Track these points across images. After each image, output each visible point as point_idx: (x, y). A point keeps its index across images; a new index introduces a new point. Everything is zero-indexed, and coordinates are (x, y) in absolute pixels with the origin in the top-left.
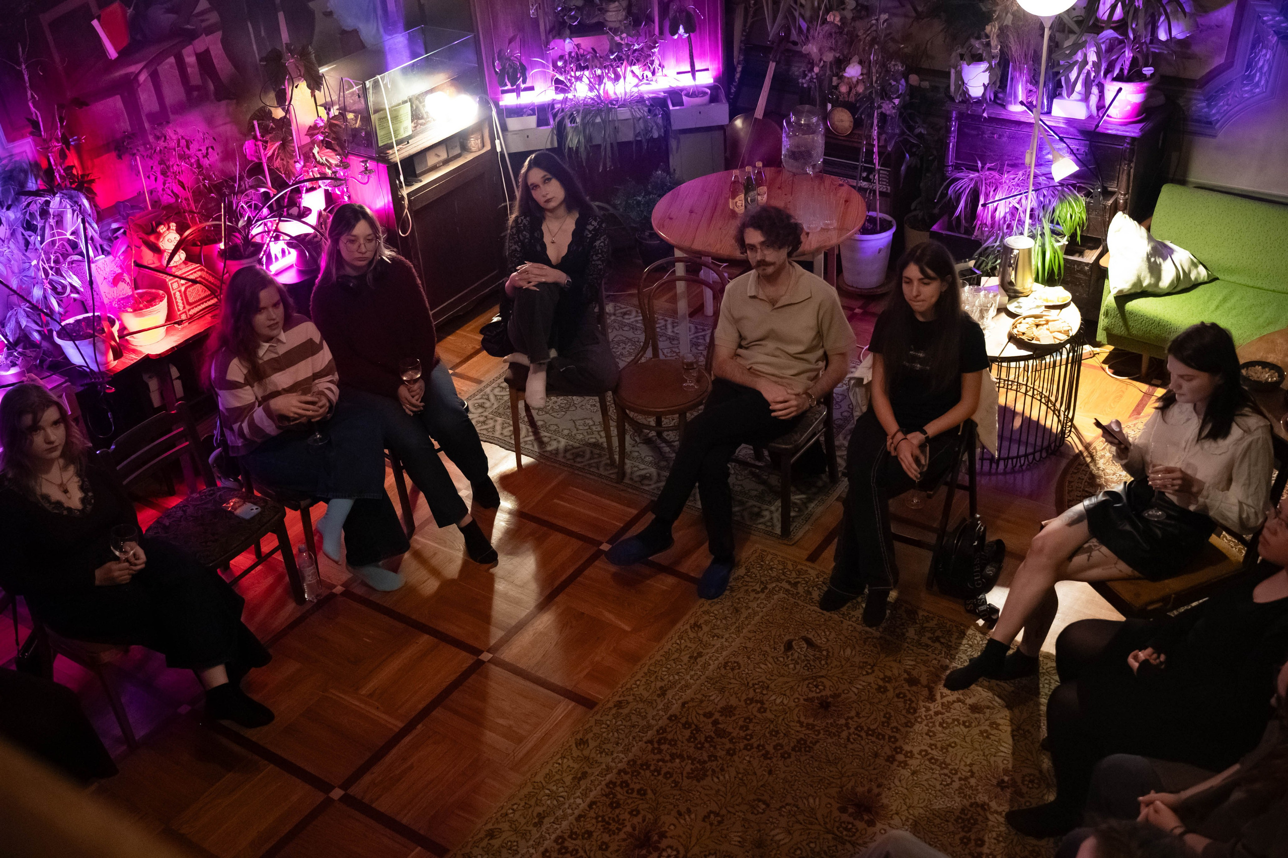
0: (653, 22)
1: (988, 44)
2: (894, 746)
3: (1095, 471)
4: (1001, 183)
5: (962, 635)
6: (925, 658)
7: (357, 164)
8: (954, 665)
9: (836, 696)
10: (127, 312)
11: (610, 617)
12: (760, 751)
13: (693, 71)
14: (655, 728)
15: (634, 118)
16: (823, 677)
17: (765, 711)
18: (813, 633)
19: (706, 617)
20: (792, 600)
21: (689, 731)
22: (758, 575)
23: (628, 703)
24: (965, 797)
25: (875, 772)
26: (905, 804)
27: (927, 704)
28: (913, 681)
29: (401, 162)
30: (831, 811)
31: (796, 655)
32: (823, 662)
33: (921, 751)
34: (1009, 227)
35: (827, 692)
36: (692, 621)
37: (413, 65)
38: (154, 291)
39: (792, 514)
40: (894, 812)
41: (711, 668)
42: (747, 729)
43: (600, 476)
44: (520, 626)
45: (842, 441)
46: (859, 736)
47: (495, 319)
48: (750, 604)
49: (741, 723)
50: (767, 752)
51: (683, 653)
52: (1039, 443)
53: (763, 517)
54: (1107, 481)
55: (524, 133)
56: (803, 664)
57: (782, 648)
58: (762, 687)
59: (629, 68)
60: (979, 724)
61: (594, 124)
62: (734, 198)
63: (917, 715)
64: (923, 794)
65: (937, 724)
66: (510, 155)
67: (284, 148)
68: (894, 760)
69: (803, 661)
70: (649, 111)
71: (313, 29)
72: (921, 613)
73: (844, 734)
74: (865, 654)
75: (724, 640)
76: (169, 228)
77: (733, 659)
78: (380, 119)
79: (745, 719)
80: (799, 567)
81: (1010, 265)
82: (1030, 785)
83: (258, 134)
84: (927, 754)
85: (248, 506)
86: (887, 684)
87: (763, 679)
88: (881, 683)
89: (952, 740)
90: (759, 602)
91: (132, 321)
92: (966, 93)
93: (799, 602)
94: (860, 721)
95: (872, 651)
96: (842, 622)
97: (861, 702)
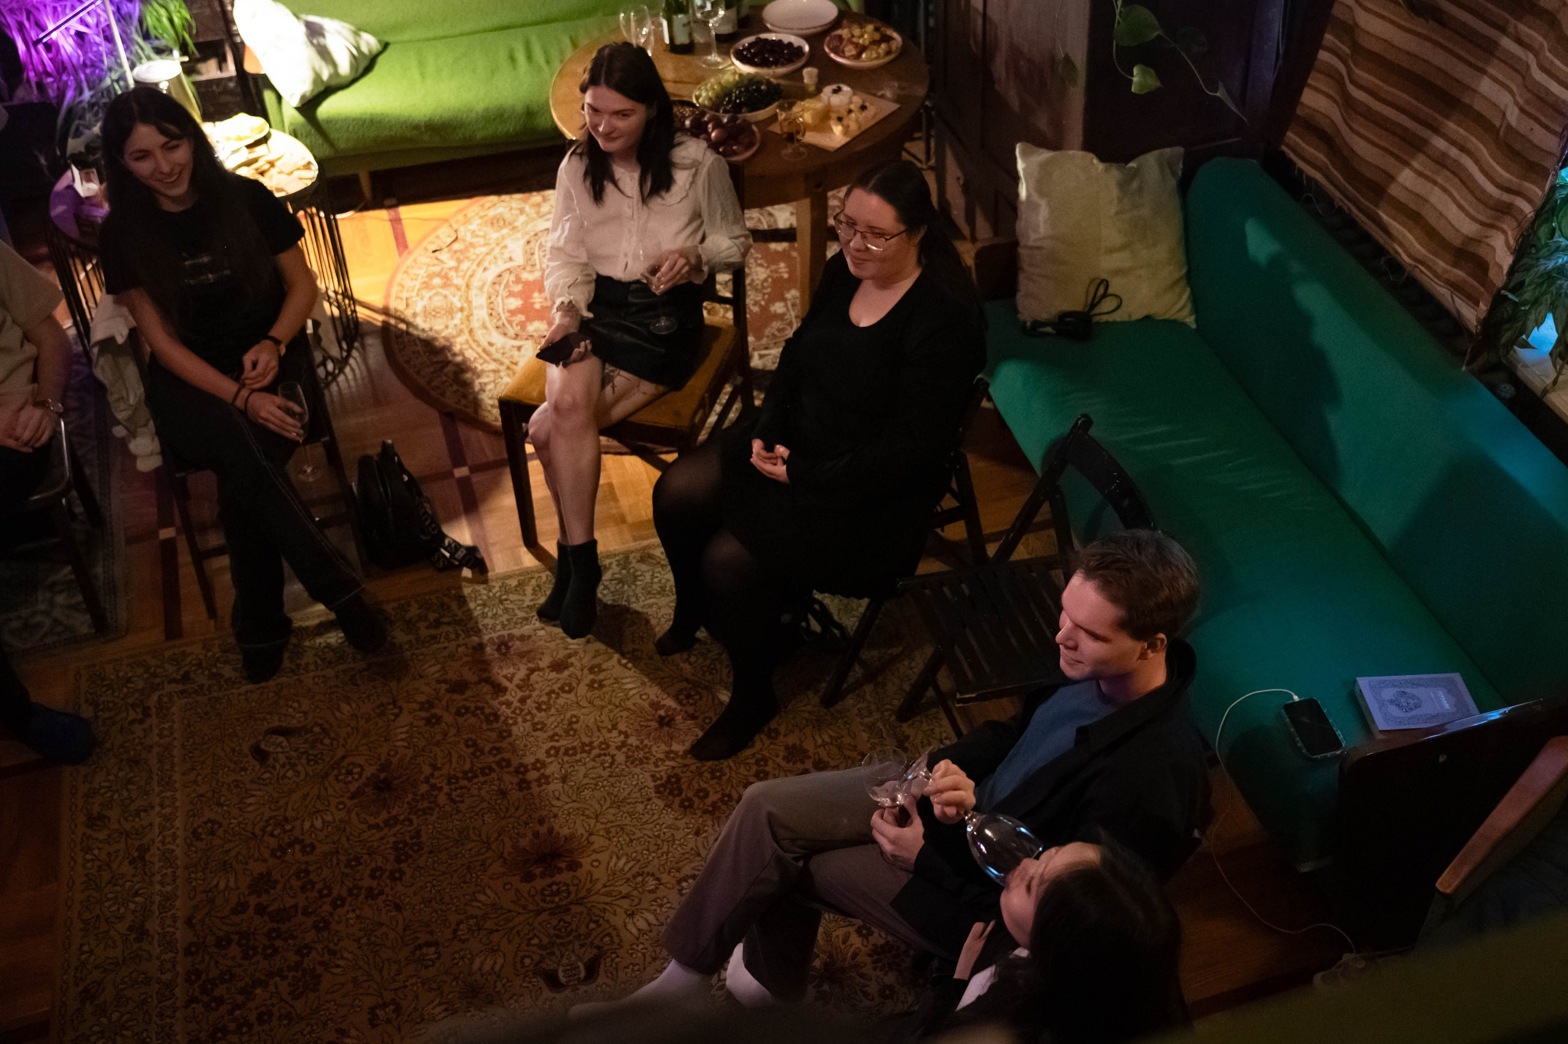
2: (512, 769)
3: (423, 336)
5: (462, 600)
6: (446, 653)
8: (486, 637)
9: (385, 767)
12: (357, 896)
14: (180, 981)
16: (344, 757)
17: (313, 848)
18: (276, 717)
19: (99, 799)
20: (202, 699)
21: (234, 946)
22: (118, 701)
24: (641, 762)
25: (520, 812)
26: (589, 817)
27: (501, 699)
28: (460, 687)
30: (517, 890)
31: (282, 757)
32: (327, 741)
33: (548, 752)
35: (370, 770)
36: (82, 819)
40: (586, 835)
42: (313, 884)
46: (462, 788)
48: (147, 741)
49: (296, 884)
50: (370, 889)
51: (115, 866)
54: (447, 339)
56: (304, 761)
57: (254, 762)
58: (279, 824)
60: (579, 681)
63: (502, 718)
64: (597, 794)
65: (534, 711)
68: (529, 783)
69: (299, 758)
72: (389, 608)
73: (442, 799)
74: (368, 697)
75: (158, 809)
77: (199, 821)
79: (297, 875)
80: (167, 654)
82: (691, 701)
84: (557, 750)
86: (433, 711)
87: (268, 814)
88: (423, 714)
89: (568, 715)
90: (156, 730)
93: (215, 695)
94: (444, 771)
95: (375, 688)
96: (300, 681)
97: (423, 750)
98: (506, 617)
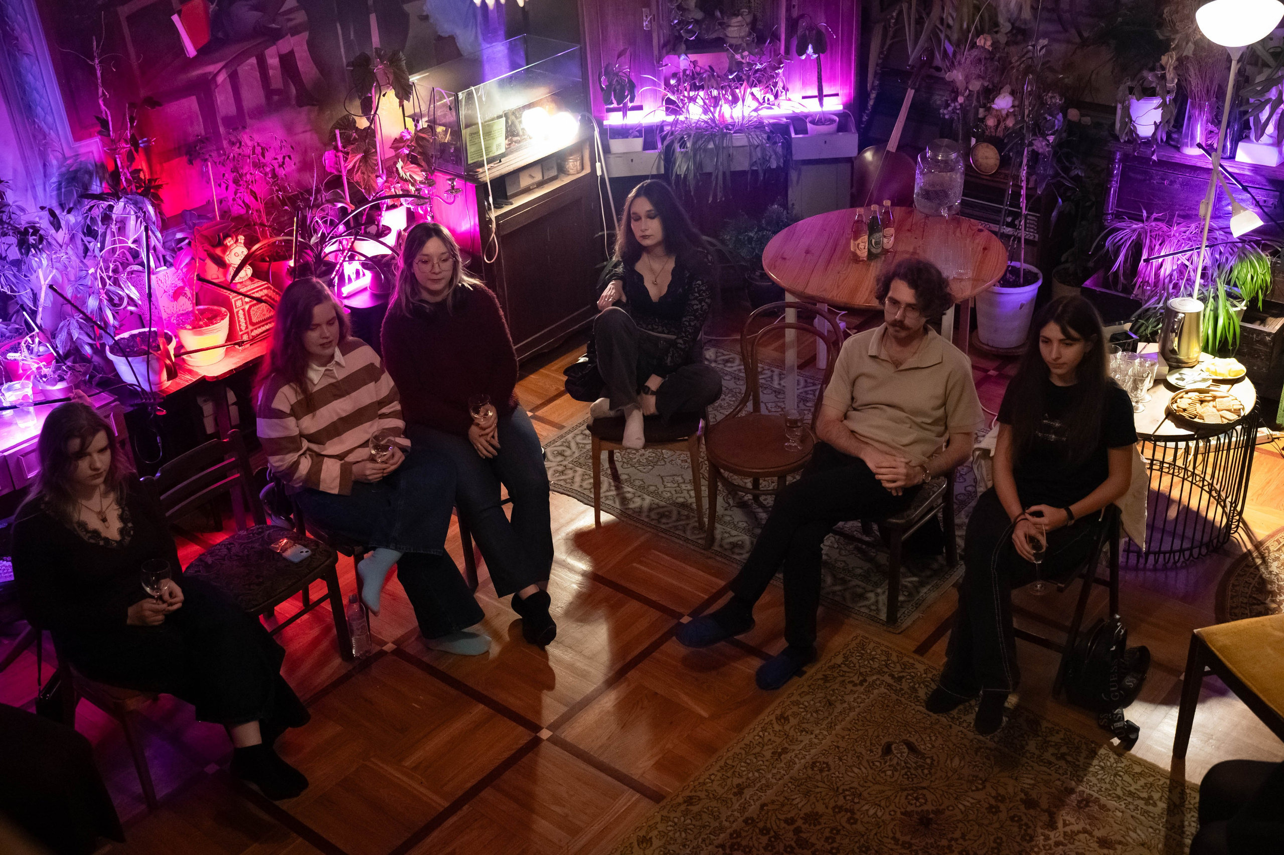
0: (779, 40)
1: (1163, 77)
3: (1266, 575)
4: (1169, 236)
5: (1093, 754)
6: (1046, 777)
7: (443, 182)
8: (1081, 788)
9: (938, 812)
10: (186, 329)
11: (686, 700)
13: (821, 96)
14: (729, 831)
15: (751, 145)
16: (924, 788)
17: (855, 823)
18: (917, 736)
19: (795, 709)
20: (894, 697)
21: (767, 837)
22: (857, 665)
23: (700, 799)
27: (1047, 832)
28: (1030, 803)
29: (491, 182)
31: (895, 761)
32: (926, 771)
34: (1176, 286)
35: (928, 807)
36: (778, 712)
37: (511, 77)
38: (216, 308)
39: (901, 598)
41: (797, 767)
42: (834, 841)
43: (687, 540)
44: (586, 702)
45: (962, 519)
47: (582, 360)
48: (846, 698)
49: (827, 833)
51: (765, 748)
52: (1198, 536)
53: (867, 599)
55: (628, 157)
56: (903, 772)
57: (880, 751)
58: (853, 794)
59: (749, 90)
61: (706, 150)
62: (856, 239)
63: (1034, 843)
66: (610, 179)
67: (366, 162)
69: (903, 768)
70: (769, 138)
71: (407, 34)
72: (1045, 724)
74: (975, 766)
75: (813, 736)
76: (237, 241)
77: (822, 759)
78: (471, 134)
79: (832, 829)
80: (905, 659)
81: (1173, 331)
83: (340, 144)
85: (299, 547)
86: (999, 804)
87: (855, 785)
88: (993, 802)
90: (856, 696)
91: (190, 340)
92: (1133, 132)
93: (903, 699)
94: (965, 844)
95: (984, 764)
96: (951, 727)
97: (968, 822)
98: (1108, 786)
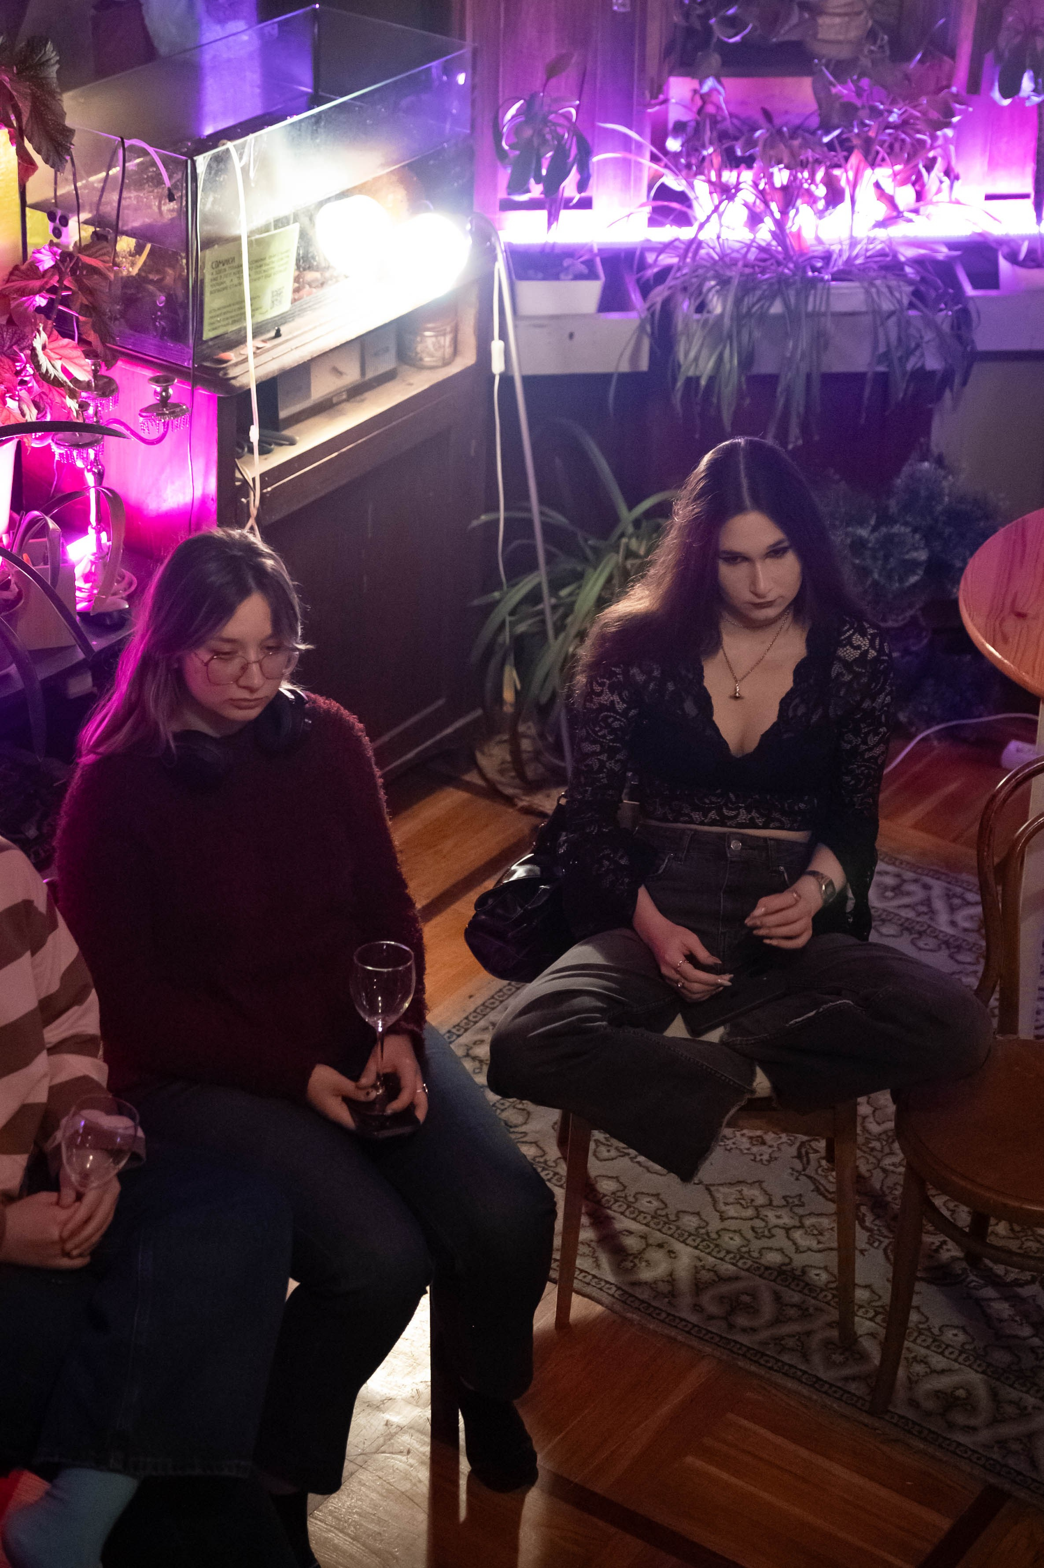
0: (952, 55)
7: (138, 388)
15: (876, 312)
29: (259, 386)
55: (565, 327)
59: (870, 176)
61: (763, 318)
66: (526, 380)
70: (916, 293)
78: (219, 265)
